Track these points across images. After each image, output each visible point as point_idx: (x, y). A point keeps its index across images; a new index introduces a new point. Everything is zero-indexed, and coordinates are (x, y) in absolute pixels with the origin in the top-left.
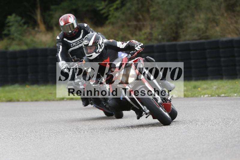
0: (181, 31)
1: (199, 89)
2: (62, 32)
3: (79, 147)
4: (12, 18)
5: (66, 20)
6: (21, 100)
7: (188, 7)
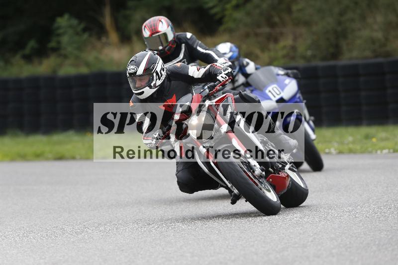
0: (344, 44)
1: (374, 140)
4: (63, 21)
5: (153, 28)
6: (78, 157)
7: (356, 3)
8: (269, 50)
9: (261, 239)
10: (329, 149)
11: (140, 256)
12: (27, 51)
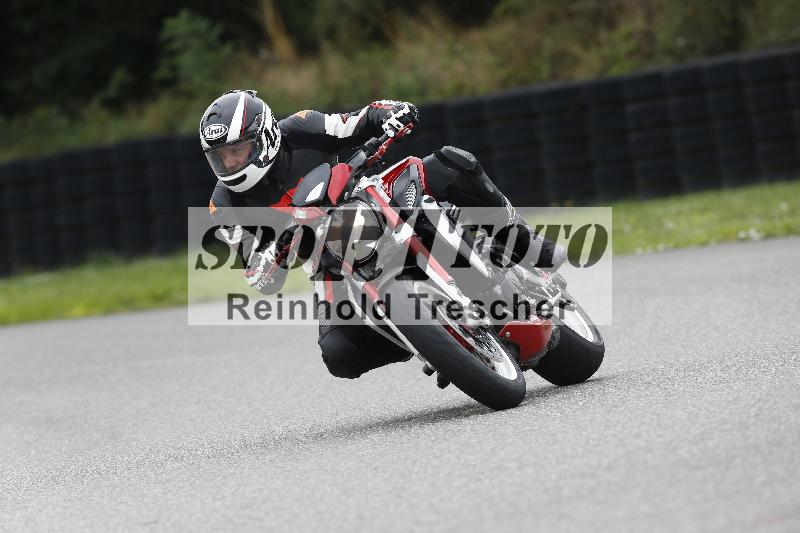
0: (748, 18)
4: (180, 25)
8: (599, 44)
9: (652, 420)
10: (747, 230)
11: (414, 476)
12: (112, 91)
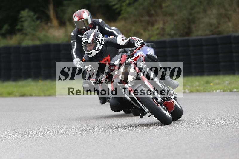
0: (193, 27)
1: (212, 84)
2: (76, 28)
3: (91, 142)
4: (25, 13)
5: (80, 16)
6: (34, 95)
7: (201, 2)
8: (148, 30)
9: (144, 144)
10: (185, 90)
12: (3, 31)
